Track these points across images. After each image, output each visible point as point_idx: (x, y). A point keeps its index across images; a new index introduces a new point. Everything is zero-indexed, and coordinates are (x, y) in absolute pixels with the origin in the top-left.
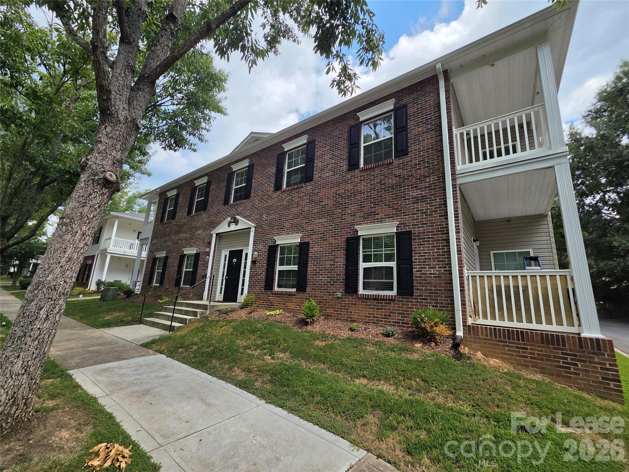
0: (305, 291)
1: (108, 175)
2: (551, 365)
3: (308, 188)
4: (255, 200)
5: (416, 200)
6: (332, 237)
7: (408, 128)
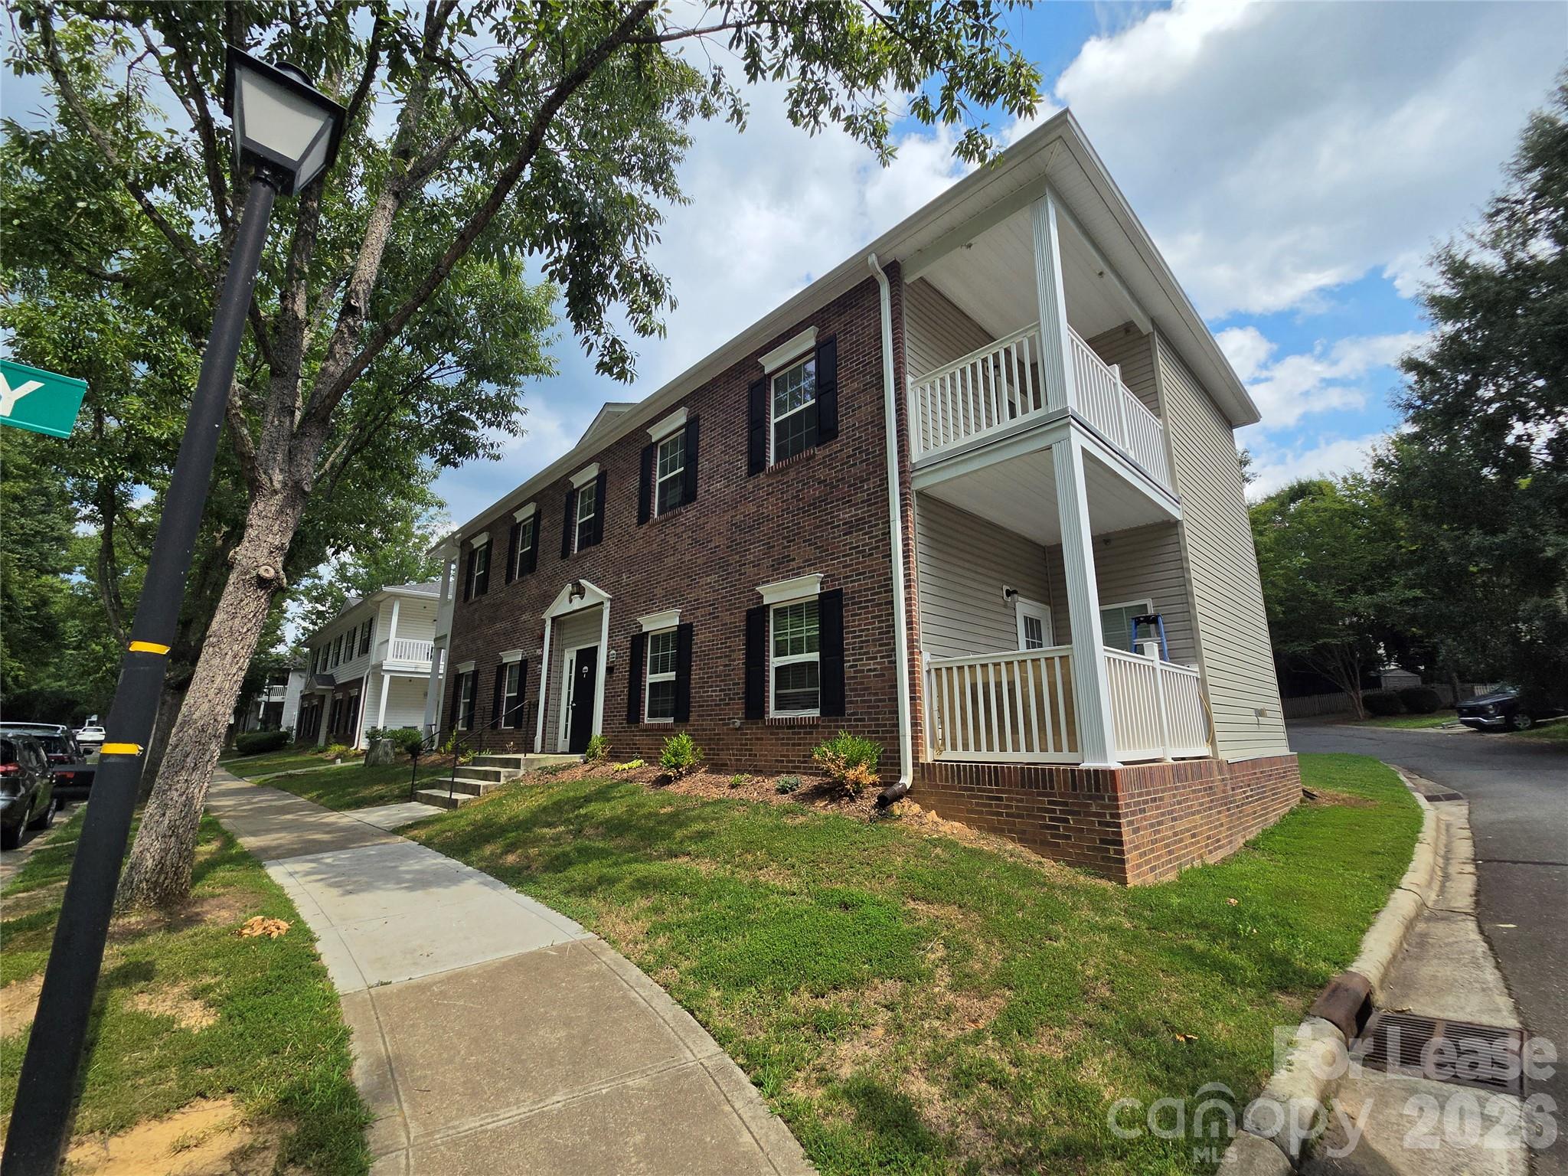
0: (688, 720)
1: (262, 572)
2: (1033, 825)
3: (690, 515)
4: (609, 545)
5: (851, 527)
6: (727, 610)
7: (837, 384)
